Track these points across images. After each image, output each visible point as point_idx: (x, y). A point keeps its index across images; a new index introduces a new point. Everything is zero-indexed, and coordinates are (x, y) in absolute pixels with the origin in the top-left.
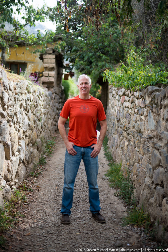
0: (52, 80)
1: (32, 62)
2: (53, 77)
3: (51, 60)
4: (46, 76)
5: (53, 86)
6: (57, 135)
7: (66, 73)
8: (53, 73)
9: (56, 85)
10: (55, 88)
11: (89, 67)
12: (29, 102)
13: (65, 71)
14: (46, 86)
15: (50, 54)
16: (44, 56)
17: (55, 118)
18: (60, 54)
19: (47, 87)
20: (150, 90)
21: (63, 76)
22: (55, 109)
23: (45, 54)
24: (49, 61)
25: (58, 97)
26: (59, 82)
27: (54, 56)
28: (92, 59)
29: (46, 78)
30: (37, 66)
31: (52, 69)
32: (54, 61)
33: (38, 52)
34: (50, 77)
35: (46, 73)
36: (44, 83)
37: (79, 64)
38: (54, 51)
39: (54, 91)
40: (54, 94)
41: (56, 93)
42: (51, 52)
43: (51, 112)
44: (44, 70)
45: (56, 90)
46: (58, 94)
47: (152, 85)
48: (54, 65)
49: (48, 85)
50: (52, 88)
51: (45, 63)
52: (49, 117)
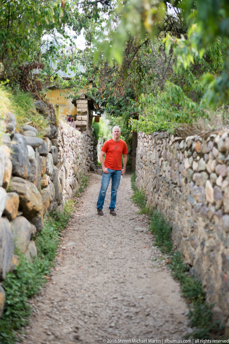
0: (85, 123)
1: (64, 105)
2: (86, 121)
3: (83, 105)
4: (79, 120)
5: (86, 129)
6: (90, 174)
7: (96, 115)
8: (86, 117)
9: (88, 128)
10: (87, 131)
11: (119, 111)
12: (73, 144)
13: (96, 113)
14: (79, 129)
15: (83, 99)
16: (77, 102)
17: (87, 159)
18: (92, 99)
19: (80, 131)
20: (154, 135)
21: (94, 118)
22: (88, 151)
23: (78, 100)
24: (82, 106)
25: (90, 139)
26: (90, 124)
27: (86, 102)
28: (122, 103)
29: (79, 121)
30: (69, 109)
31: (85, 113)
32: (87, 106)
33: (72, 97)
34: (83, 120)
35: (79, 117)
36: (77, 126)
37: (109, 108)
38: (86, 97)
39: (86, 134)
40: (87, 136)
41: (88, 136)
42: (84, 97)
43: (85, 153)
44: (78, 114)
45: (88, 133)
46: (90, 137)
47: (156, 131)
48: (87, 110)
49: (82, 128)
50: (85, 131)
51: (78, 108)
52: (84, 157)
